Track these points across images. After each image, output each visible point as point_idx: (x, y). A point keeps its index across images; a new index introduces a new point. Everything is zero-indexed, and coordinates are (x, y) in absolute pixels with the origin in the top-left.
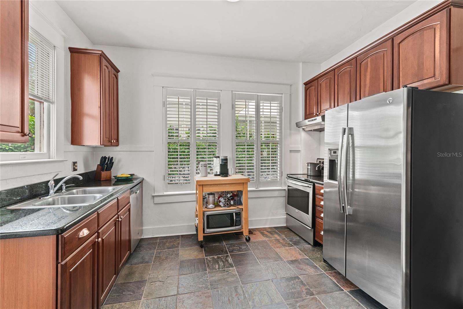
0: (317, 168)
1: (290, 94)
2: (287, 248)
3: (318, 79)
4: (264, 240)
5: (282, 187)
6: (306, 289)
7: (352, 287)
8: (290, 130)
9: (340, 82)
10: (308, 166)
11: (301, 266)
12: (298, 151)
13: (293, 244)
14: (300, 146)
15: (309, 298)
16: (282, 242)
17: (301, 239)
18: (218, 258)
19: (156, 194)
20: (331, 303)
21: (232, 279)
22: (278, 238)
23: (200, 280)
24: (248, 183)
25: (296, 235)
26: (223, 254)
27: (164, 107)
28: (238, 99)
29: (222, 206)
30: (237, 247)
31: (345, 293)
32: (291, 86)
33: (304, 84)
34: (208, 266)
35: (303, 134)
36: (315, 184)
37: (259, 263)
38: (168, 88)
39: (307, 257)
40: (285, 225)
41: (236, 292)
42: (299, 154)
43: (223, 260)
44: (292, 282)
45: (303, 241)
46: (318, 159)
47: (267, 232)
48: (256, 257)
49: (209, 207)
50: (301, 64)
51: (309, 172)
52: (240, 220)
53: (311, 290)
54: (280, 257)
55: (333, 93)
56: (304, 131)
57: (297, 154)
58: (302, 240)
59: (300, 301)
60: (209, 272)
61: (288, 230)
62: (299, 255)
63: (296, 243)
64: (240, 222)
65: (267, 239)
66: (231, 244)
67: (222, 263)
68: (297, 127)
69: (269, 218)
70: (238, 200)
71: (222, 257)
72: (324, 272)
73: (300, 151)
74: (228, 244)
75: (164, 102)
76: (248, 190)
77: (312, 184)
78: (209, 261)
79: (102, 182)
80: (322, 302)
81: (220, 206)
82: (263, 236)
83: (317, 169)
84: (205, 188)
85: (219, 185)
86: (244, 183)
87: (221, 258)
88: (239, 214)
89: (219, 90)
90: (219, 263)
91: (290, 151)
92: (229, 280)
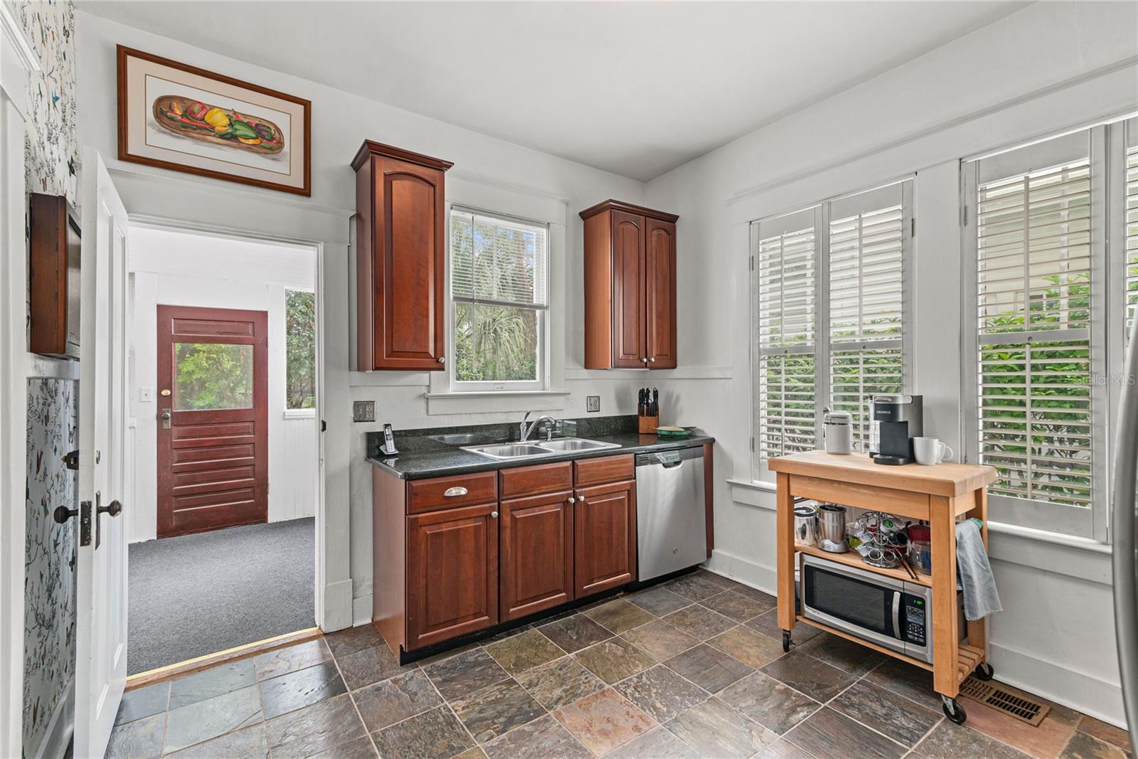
19: (735, 481)
27: (753, 269)
28: (991, 180)
79: (640, 436)
88: (919, 603)
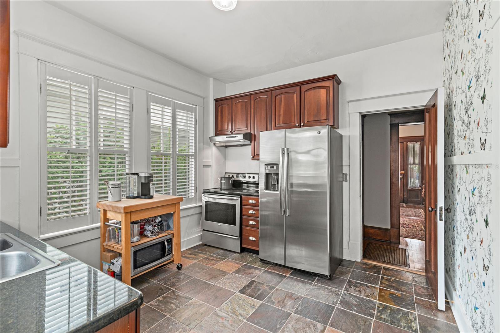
0: (231, 181)
1: (203, 108)
2: (222, 262)
3: (232, 99)
4: (194, 262)
5: (196, 204)
6: (267, 286)
7: (288, 271)
8: (203, 144)
9: (256, 107)
10: (221, 180)
11: (247, 271)
12: (209, 166)
13: (223, 258)
14: (211, 161)
15: (274, 291)
16: (213, 259)
17: (225, 251)
18: (165, 298)
20: (289, 287)
21: (204, 309)
22: (206, 256)
23: (170, 327)
24: (181, 202)
25: (217, 249)
26: (167, 292)
29: (149, 235)
30: (173, 279)
31: (288, 277)
32: (204, 99)
33: (215, 99)
34: (162, 311)
35: (214, 149)
36: (242, 196)
37: (213, 284)
38: (48, 64)
39: (245, 264)
40: (201, 243)
41: (220, 317)
42: (209, 169)
43: (173, 297)
44: (253, 286)
45: (229, 252)
46: (226, 173)
47: (188, 254)
48: (204, 280)
49: (133, 241)
50: (211, 80)
51: (223, 186)
52: (171, 248)
53: (270, 285)
54: (224, 272)
55: (249, 115)
56: (214, 146)
57: (208, 168)
58: (227, 252)
59: (271, 296)
60: (171, 316)
61: (206, 246)
62: (237, 264)
63: (225, 256)
64: (171, 250)
65: (196, 261)
66: (164, 279)
67: (175, 300)
68: (210, 141)
69: (185, 239)
70: (166, 225)
71: (169, 295)
72: (265, 269)
73: (210, 165)
74: (161, 280)
75: (41, 84)
76: (181, 209)
77: (240, 196)
78: (157, 305)
80: (284, 290)
81: (147, 237)
82: (189, 259)
83: (231, 183)
84: (134, 216)
85: (150, 210)
86: (176, 203)
87: (169, 297)
89: (131, 86)
90: (172, 302)
91: (203, 165)
92: (201, 311)
